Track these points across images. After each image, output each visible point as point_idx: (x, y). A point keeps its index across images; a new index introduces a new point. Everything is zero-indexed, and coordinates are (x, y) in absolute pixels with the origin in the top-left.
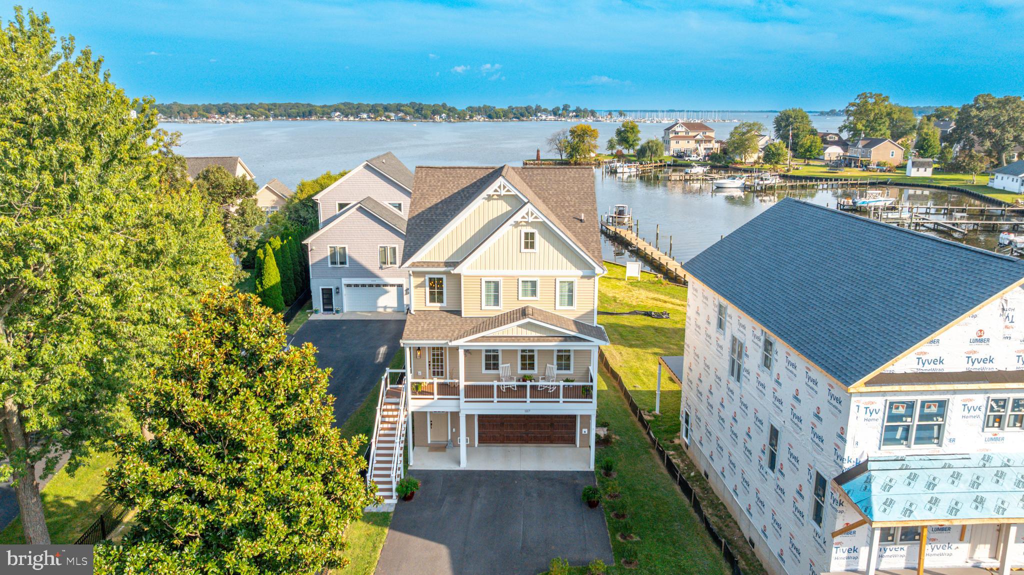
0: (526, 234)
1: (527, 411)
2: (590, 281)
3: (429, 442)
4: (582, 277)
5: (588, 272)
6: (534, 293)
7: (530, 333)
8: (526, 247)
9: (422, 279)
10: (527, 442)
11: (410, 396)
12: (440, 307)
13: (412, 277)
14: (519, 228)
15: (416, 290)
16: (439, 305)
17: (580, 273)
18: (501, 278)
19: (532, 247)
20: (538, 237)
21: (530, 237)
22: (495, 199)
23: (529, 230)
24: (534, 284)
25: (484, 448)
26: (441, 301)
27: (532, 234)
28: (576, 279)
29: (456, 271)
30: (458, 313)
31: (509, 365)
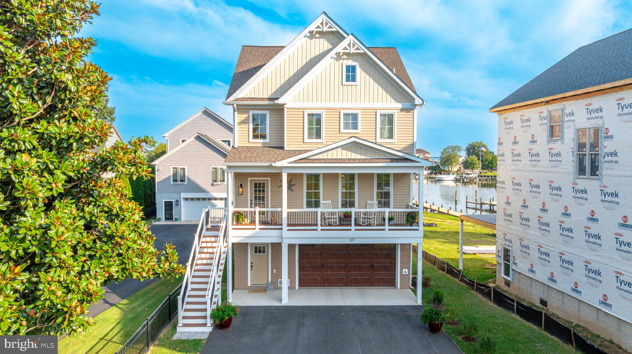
0: (348, 67)
1: (352, 239)
2: (409, 114)
3: (249, 285)
4: (402, 110)
5: (407, 105)
6: (355, 127)
7: (354, 156)
8: (348, 80)
9: (246, 116)
10: (347, 285)
11: (230, 226)
12: (263, 143)
13: (236, 113)
14: (341, 61)
15: (240, 126)
16: (261, 141)
17: (400, 106)
18: (324, 111)
19: (354, 80)
20: (358, 70)
21: (351, 70)
22: (317, 38)
23: (350, 63)
24: (355, 116)
25: (305, 290)
26: (264, 137)
27: (354, 68)
28: (396, 111)
29: (279, 101)
30: (282, 148)
31: (330, 201)
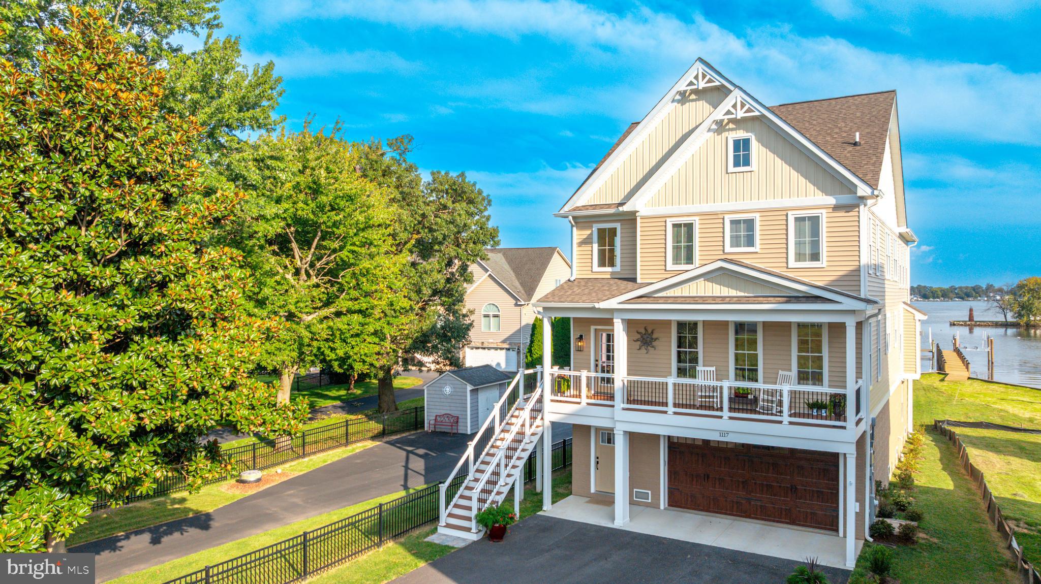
0: (737, 143)
1: (723, 433)
2: (851, 214)
3: (593, 490)
4: (836, 208)
5: (846, 199)
6: (750, 242)
8: (737, 164)
9: (589, 232)
10: (748, 516)
11: (548, 396)
12: (612, 273)
13: (575, 229)
14: (725, 134)
15: (581, 249)
16: (609, 269)
17: (831, 201)
18: (697, 218)
19: (747, 162)
20: (755, 145)
21: (742, 147)
22: (693, 100)
23: (741, 134)
24: (750, 224)
26: (612, 264)
27: (747, 142)
28: (824, 211)
29: (625, 208)
30: (634, 280)
